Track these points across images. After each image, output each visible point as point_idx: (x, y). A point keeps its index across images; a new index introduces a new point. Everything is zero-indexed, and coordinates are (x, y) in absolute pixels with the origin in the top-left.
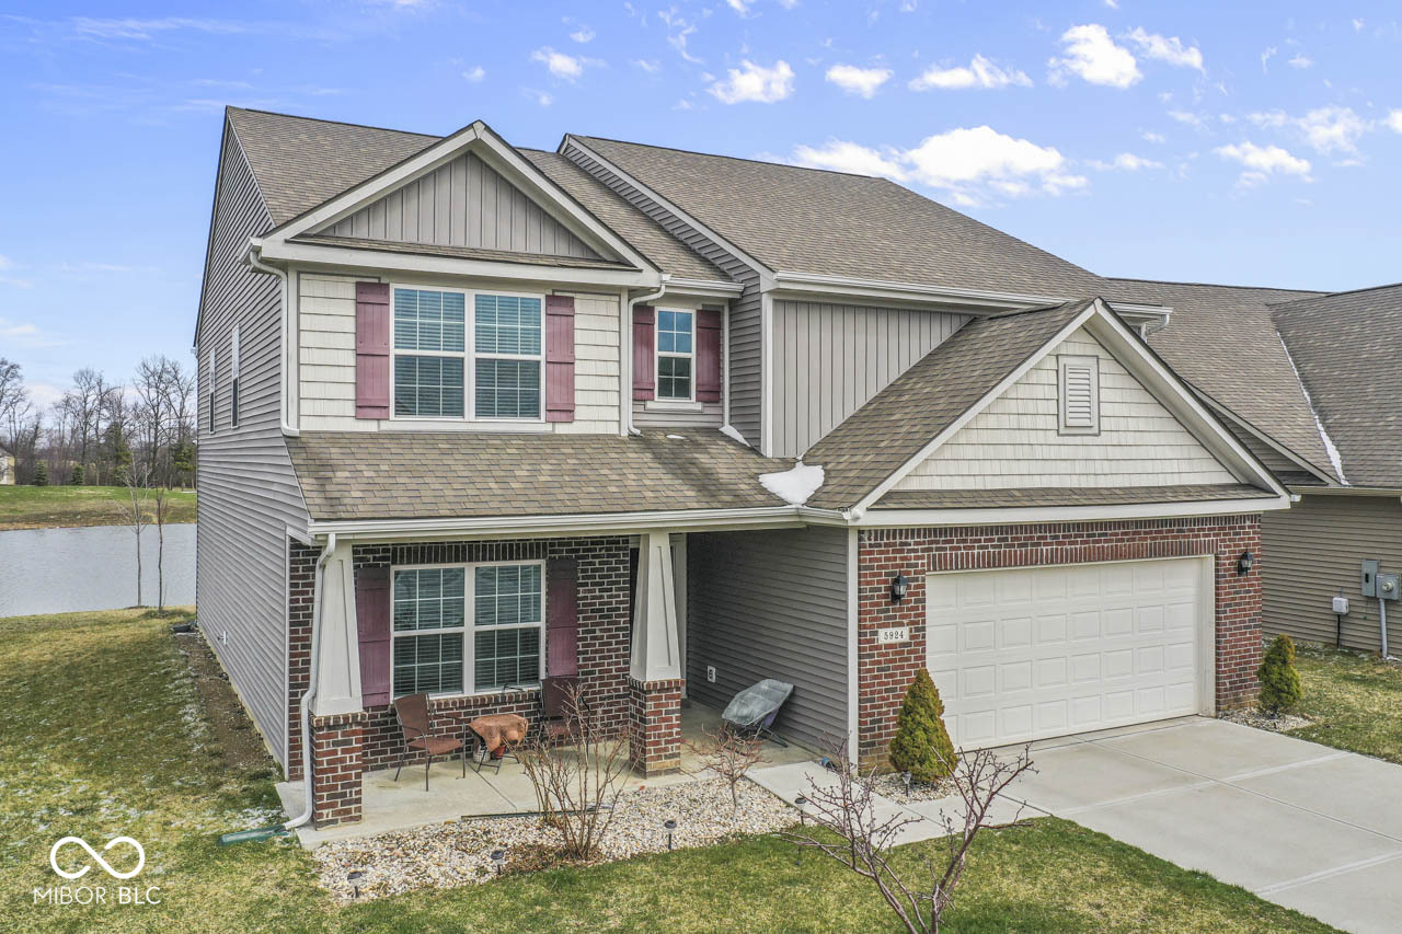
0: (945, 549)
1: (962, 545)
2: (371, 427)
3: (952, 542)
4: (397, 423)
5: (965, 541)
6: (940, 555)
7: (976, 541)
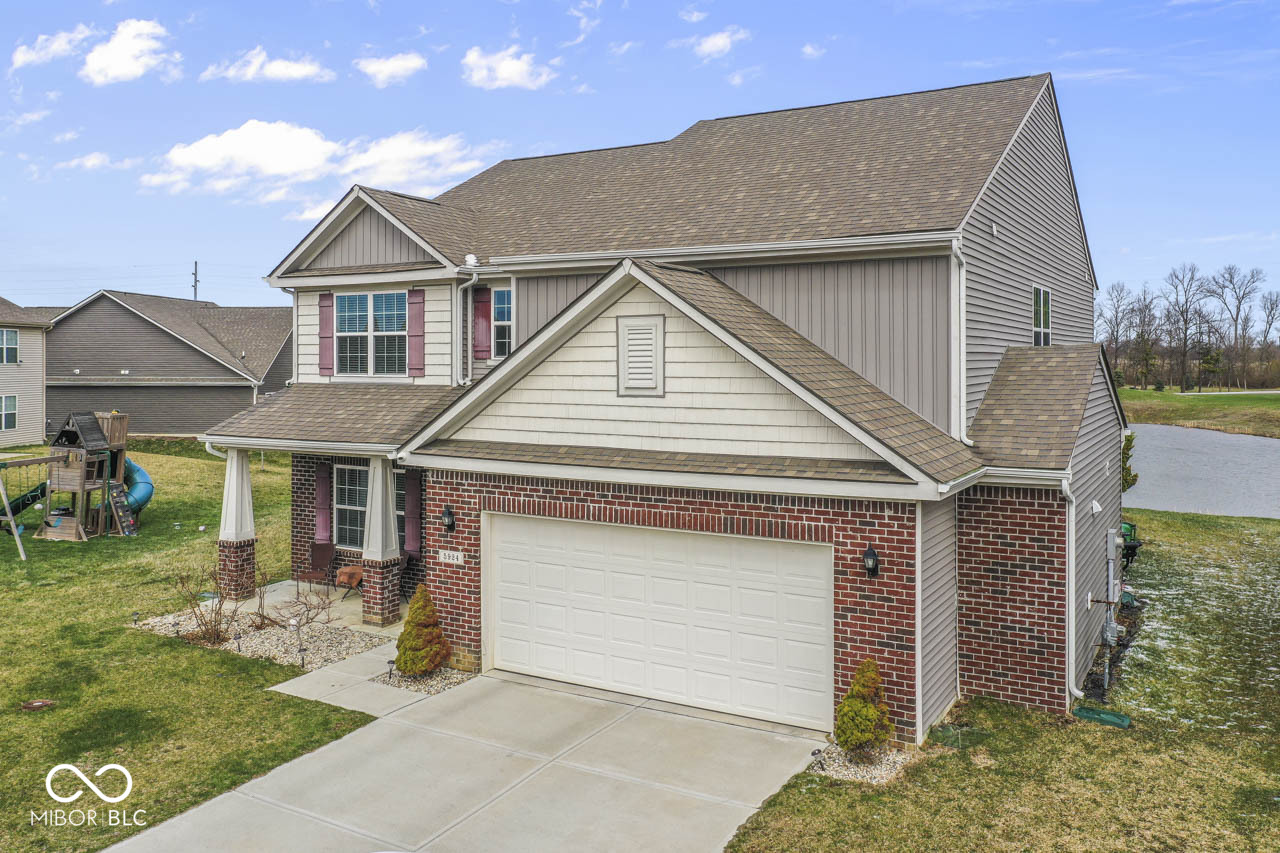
0: (494, 493)
1: (509, 492)
2: (325, 380)
3: (500, 487)
4: (339, 378)
5: (511, 488)
6: (489, 497)
7: (521, 489)
